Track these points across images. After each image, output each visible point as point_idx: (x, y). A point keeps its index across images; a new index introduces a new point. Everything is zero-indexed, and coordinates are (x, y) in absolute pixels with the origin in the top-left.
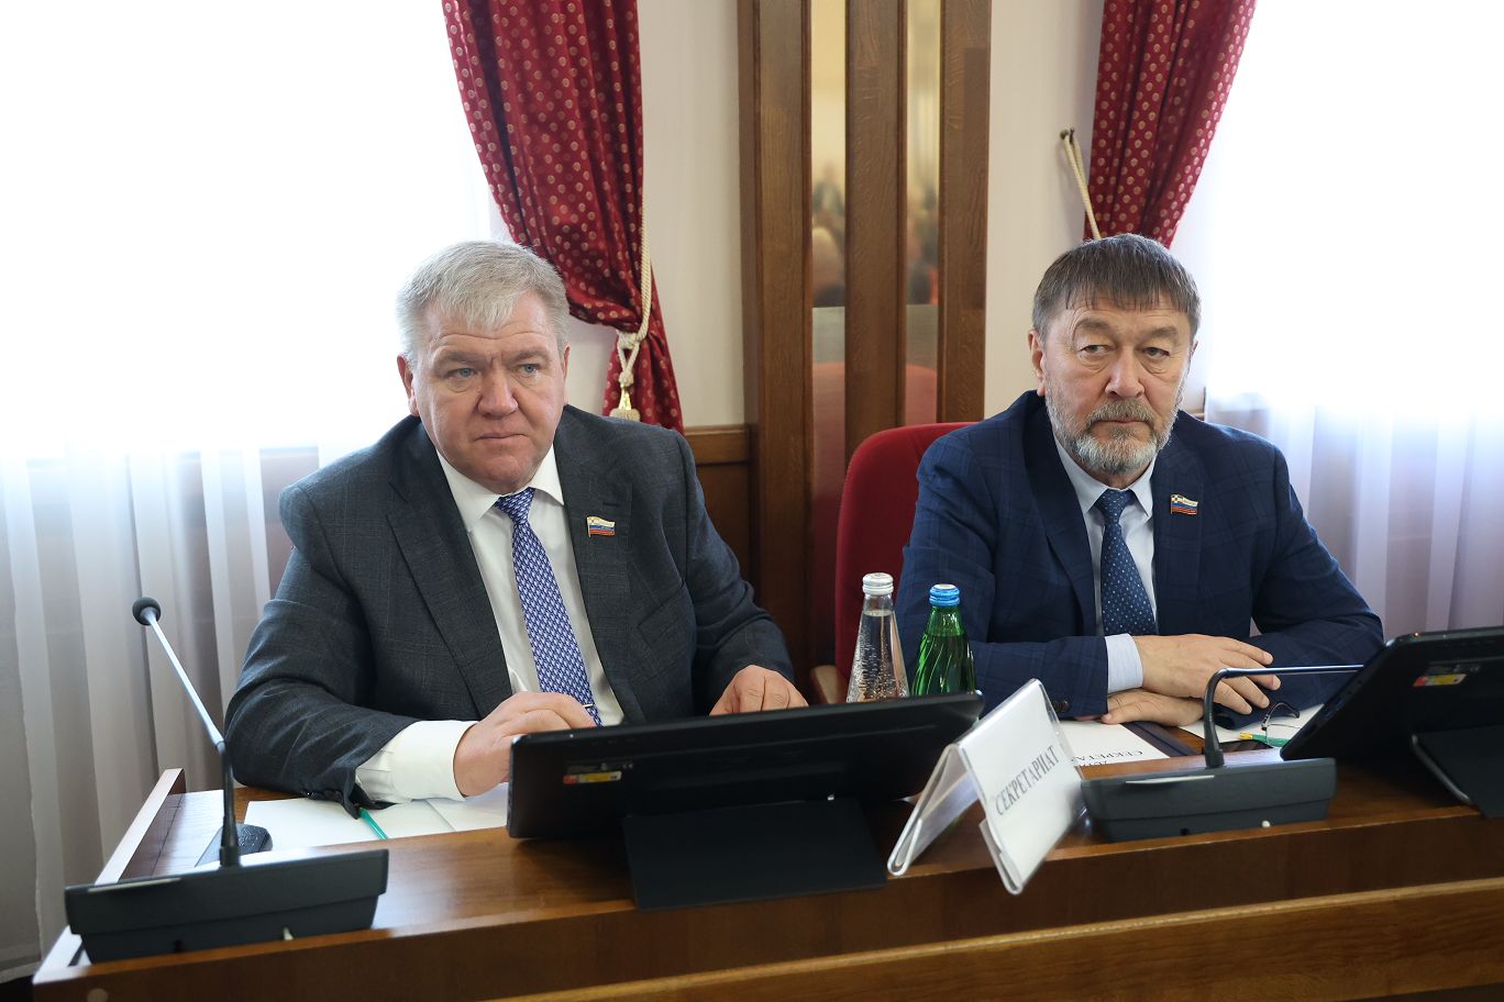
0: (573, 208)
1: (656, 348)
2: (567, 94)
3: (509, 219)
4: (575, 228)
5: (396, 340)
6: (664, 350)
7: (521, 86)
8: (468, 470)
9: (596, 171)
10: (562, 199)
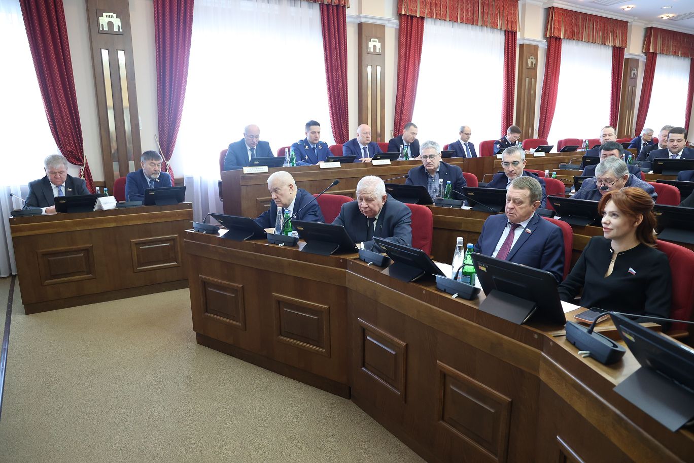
0: (71, 148)
1: (87, 169)
2: (68, 131)
3: (60, 149)
4: (71, 151)
5: (44, 166)
6: (89, 169)
7: (61, 130)
8: (54, 184)
9: (75, 143)
10: (69, 146)
